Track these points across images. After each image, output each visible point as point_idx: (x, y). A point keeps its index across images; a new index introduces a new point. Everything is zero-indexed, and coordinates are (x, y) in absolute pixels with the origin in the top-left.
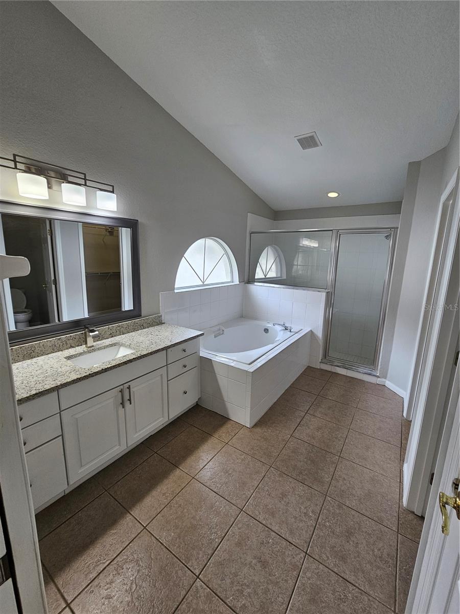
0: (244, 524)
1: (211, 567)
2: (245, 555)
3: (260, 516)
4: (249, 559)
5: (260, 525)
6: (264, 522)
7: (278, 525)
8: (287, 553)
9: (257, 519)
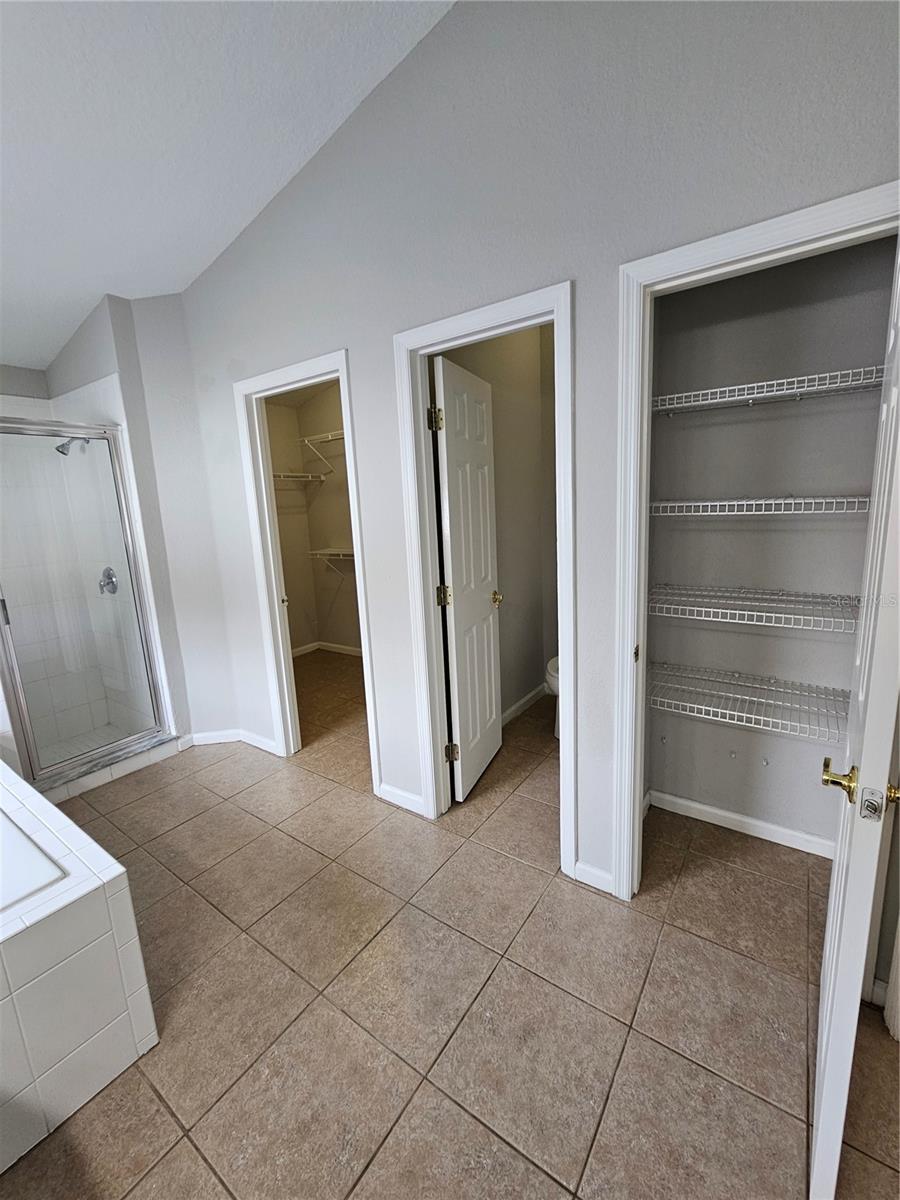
0: (457, 1073)
1: (551, 1157)
2: (517, 1071)
3: (440, 1031)
4: (523, 1063)
5: (458, 1032)
6: (454, 1024)
7: (459, 995)
8: (507, 988)
9: (446, 1039)
